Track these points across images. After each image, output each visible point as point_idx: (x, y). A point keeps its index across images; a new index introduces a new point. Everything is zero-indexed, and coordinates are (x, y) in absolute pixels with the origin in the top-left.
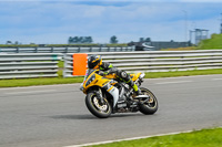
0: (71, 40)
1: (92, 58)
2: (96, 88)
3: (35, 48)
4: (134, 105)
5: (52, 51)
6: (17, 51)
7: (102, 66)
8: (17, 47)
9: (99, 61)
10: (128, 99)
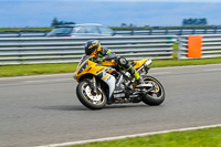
0: (185, 22)
1: (89, 44)
2: (90, 76)
3: (150, 30)
4: (135, 95)
5: (166, 33)
6: (132, 34)
7: (100, 52)
8: (132, 29)
9: (96, 47)
10: (128, 88)
